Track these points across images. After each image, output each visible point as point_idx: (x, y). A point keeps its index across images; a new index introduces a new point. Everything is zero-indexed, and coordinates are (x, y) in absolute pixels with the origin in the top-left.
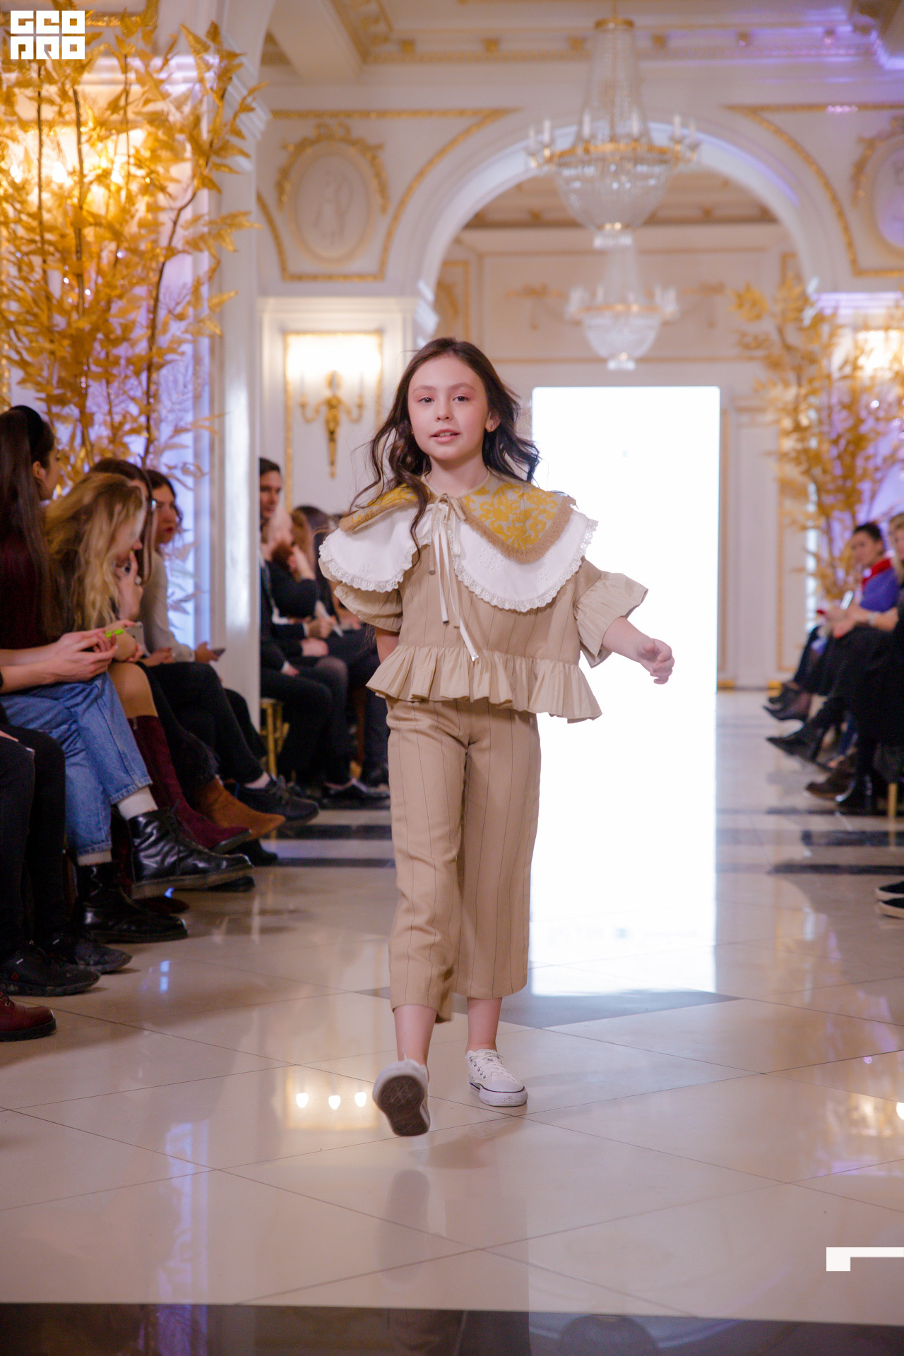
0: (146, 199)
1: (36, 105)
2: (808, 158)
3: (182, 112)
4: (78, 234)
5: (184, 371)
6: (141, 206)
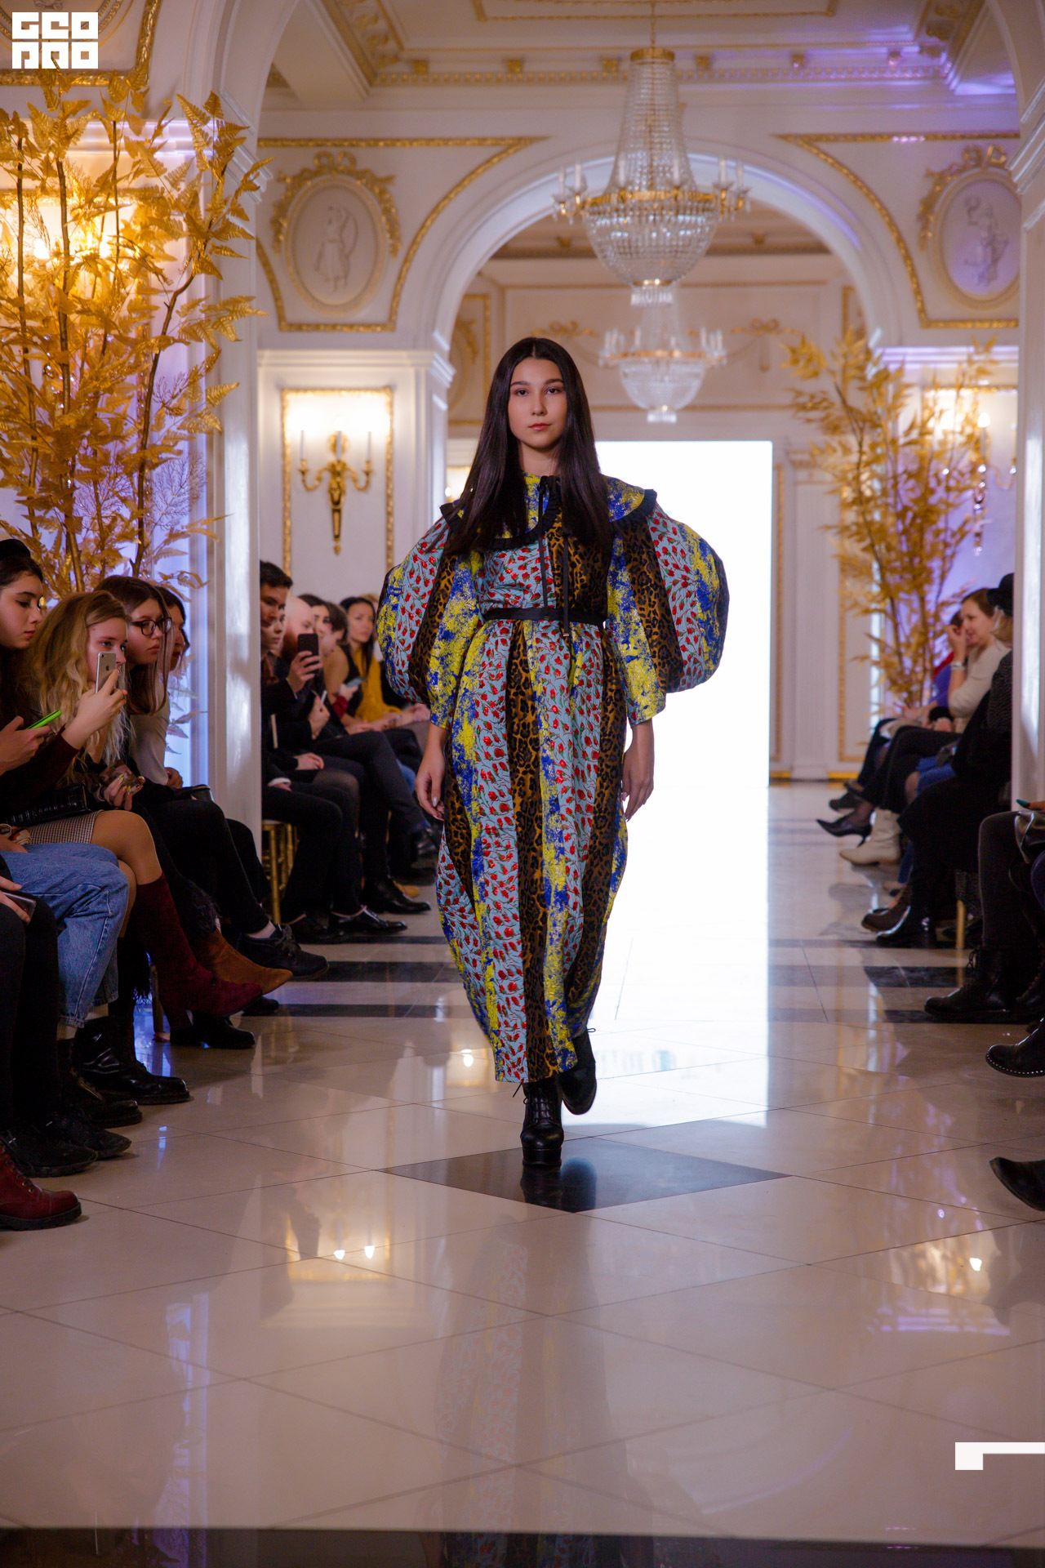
0: (137, 280)
1: (16, 179)
2: (869, 193)
3: (179, 189)
4: (64, 319)
5: (179, 470)
6: (132, 287)
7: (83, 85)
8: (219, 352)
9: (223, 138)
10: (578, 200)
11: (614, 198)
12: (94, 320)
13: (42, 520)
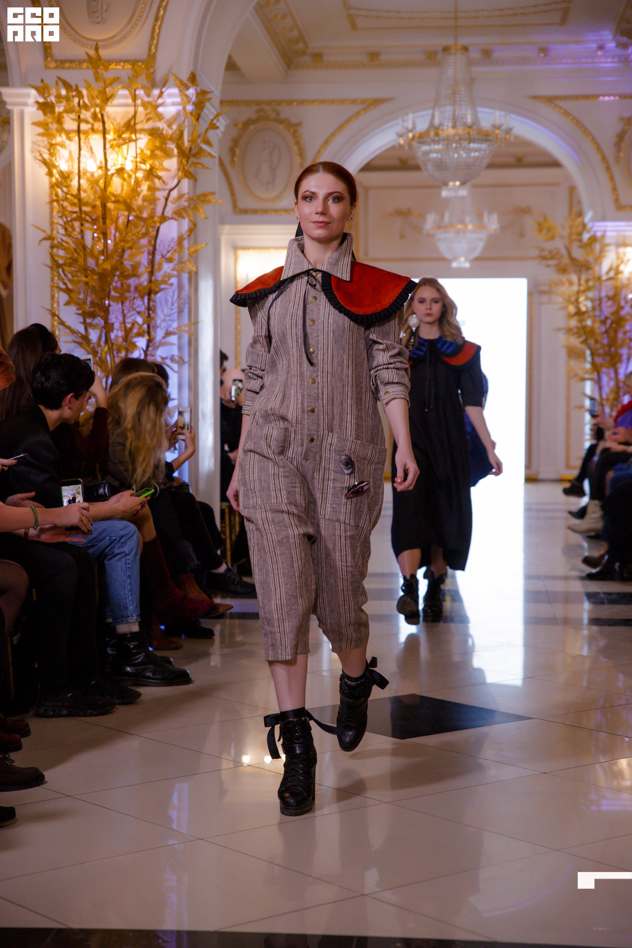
0: (147, 183)
1: (77, 124)
2: (585, 130)
3: (172, 129)
4: (104, 206)
5: (172, 295)
6: (144, 187)
7: (117, 69)
8: (195, 225)
9: (198, 99)
10: (410, 135)
11: (432, 134)
12: (122, 206)
13: (91, 325)
